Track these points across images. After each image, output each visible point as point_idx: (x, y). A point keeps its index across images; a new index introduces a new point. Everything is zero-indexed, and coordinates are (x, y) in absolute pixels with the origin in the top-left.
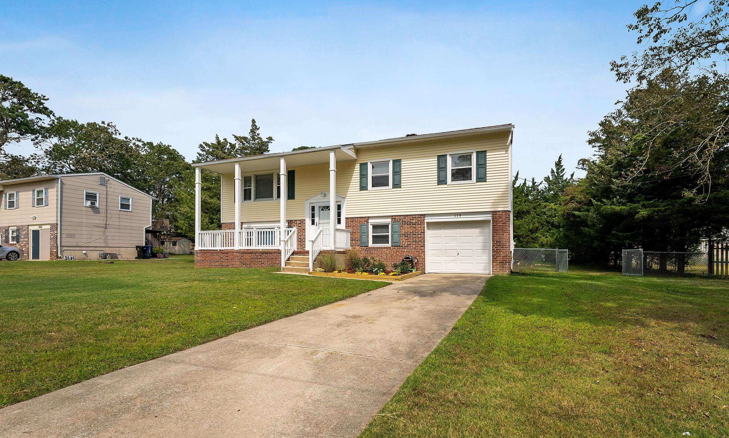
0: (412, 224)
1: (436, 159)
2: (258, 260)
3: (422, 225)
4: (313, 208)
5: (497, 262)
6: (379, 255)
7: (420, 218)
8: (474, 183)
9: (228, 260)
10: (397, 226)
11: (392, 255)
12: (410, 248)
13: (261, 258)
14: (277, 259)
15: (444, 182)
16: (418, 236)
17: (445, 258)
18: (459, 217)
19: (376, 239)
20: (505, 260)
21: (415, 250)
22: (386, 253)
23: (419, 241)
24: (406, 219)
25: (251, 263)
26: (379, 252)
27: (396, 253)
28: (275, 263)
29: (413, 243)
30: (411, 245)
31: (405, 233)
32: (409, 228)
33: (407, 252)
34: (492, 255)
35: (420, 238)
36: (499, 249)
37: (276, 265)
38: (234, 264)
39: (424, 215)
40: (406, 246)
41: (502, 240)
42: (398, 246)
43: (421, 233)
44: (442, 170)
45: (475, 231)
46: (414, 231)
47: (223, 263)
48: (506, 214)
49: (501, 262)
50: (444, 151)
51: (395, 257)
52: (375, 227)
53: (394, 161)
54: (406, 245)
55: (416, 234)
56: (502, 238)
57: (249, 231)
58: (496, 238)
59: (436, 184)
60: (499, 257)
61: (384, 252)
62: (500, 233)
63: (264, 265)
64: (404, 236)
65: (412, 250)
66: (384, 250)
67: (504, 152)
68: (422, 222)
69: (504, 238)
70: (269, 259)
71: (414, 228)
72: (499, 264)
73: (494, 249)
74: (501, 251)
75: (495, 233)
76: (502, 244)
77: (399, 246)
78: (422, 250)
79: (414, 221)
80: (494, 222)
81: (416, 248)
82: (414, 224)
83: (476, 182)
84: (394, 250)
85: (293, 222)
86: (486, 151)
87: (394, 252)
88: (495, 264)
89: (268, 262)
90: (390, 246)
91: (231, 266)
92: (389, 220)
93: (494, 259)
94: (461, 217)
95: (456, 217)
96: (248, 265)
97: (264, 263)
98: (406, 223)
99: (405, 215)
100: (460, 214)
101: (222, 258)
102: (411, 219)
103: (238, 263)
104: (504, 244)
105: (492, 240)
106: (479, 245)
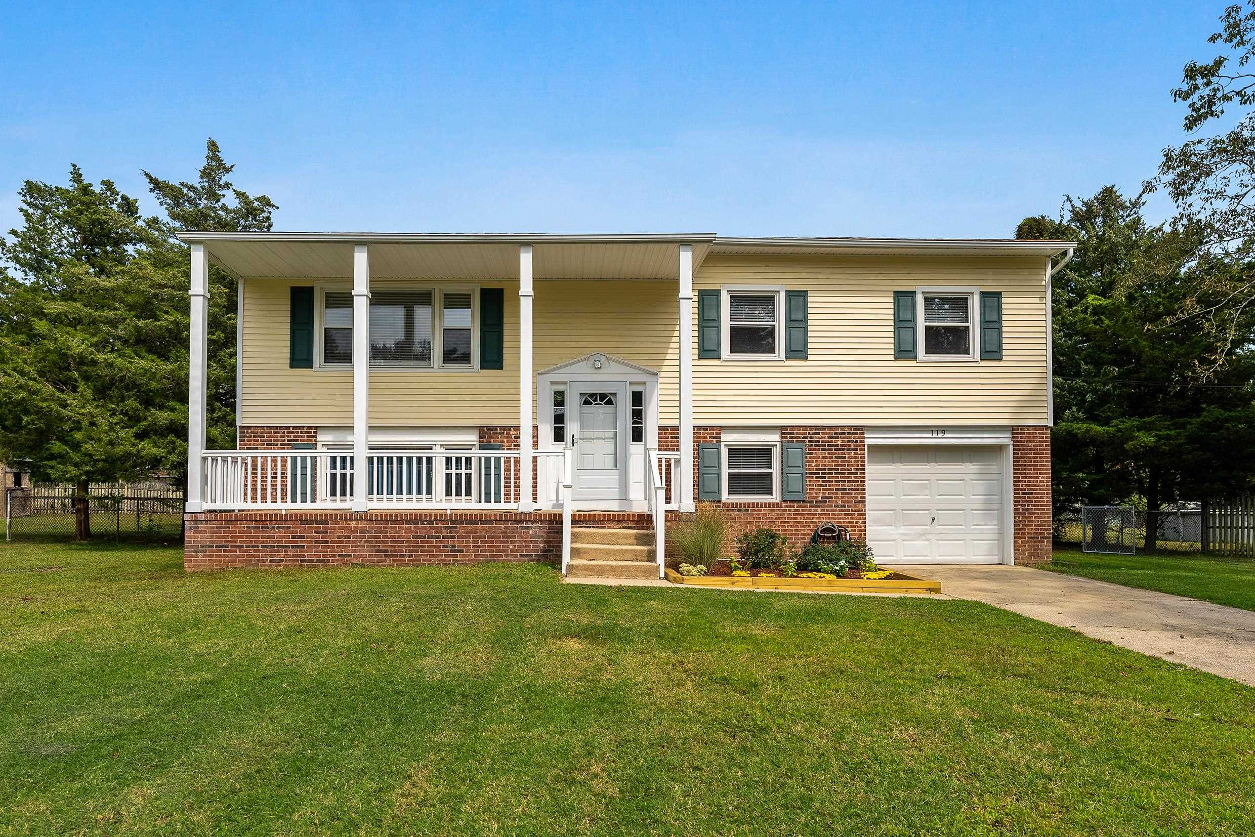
0: (835, 450)
1: (891, 300)
2: (440, 542)
3: (859, 452)
4: (559, 400)
5: (1025, 538)
6: (750, 523)
7: (854, 434)
8: (977, 362)
9: (327, 542)
10: (795, 452)
11: (785, 523)
12: (831, 506)
13: (453, 537)
14: (508, 537)
15: (911, 354)
16: (848, 478)
17: (902, 530)
18: (940, 435)
19: (738, 483)
20: (1041, 534)
21: (842, 510)
22: (769, 519)
23: (852, 490)
24: (820, 436)
25: (412, 551)
26: (750, 515)
27: (796, 519)
28: (504, 551)
29: (837, 494)
30: (831, 498)
31: (816, 469)
32: (826, 458)
33: (822, 515)
34: (1015, 522)
35: (854, 481)
36: (1027, 510)
37: (507, 556)
38: (349, 556)
39: (862, 428)
40: (820, 502)
41: (1034, 490)
42: (799, 501)
43: (857, 470)
44: (906, 325)
45: (969, 469)
46: (839, 465)
47: (307, 551)
48: (1043, 433)
49: (1034, 538)
50: (911, 283)
51: (791, 526)
52: (734, 452)
53: (790, 294)
54: (820, 499)
55: (844, 473)
56: (1035, 485)
57: (339, 454)
58: (1022, 486)
59: (892, 358)
60: (1027, 526)
61: (764, 515)
62: (1030, 473)
63: (464, 556)
64: (816, 478)
65: (834, 510)
66: (765, 511)
67: (1037, 300)
68: (858, 445)
69: (1039, 485)
70: (480, 537)
71: (839, 457)
72: (1028, 542)
73: (1018, 509)
74: (1033, 514)
75: (1021, 474)
76: (1034, 498)
77: (803, 501)
78: (859, 510)
79: (839, 442)
80: (1019, 450)
81: (844, 506)
82: (839, 449)
83: (981, 360)
84: (790, 511)
85: (499, 431)
86: (1000, 293)
87: (789, 515)
88: (1020, 541)
89: (479, 547)
90: (778, 500)
91: (338, 560)
92: (776, 437)
93: (1018, 532)
94: (946, 435)
95: (935, 435)
96: (403, 556)
97: (462, 551)
98: (819, 445)
99: (816, 427)
100: (943, 429)
101: (300, 537)
102: (832, 437)
103: (365, 551)
104: (1037, 498)
105: (1014, 490)
106: (978, 500)
